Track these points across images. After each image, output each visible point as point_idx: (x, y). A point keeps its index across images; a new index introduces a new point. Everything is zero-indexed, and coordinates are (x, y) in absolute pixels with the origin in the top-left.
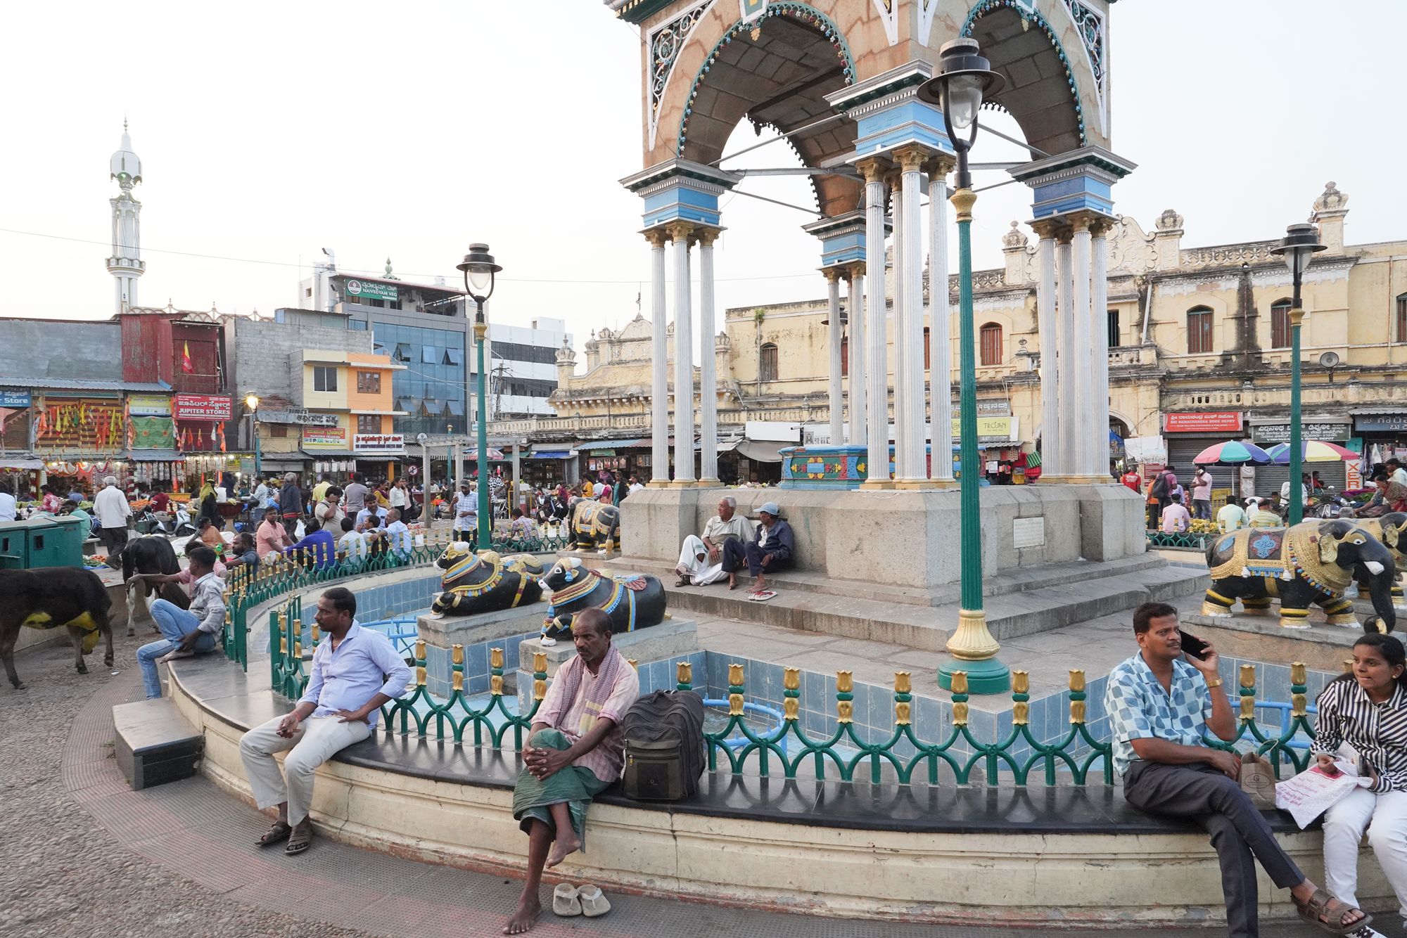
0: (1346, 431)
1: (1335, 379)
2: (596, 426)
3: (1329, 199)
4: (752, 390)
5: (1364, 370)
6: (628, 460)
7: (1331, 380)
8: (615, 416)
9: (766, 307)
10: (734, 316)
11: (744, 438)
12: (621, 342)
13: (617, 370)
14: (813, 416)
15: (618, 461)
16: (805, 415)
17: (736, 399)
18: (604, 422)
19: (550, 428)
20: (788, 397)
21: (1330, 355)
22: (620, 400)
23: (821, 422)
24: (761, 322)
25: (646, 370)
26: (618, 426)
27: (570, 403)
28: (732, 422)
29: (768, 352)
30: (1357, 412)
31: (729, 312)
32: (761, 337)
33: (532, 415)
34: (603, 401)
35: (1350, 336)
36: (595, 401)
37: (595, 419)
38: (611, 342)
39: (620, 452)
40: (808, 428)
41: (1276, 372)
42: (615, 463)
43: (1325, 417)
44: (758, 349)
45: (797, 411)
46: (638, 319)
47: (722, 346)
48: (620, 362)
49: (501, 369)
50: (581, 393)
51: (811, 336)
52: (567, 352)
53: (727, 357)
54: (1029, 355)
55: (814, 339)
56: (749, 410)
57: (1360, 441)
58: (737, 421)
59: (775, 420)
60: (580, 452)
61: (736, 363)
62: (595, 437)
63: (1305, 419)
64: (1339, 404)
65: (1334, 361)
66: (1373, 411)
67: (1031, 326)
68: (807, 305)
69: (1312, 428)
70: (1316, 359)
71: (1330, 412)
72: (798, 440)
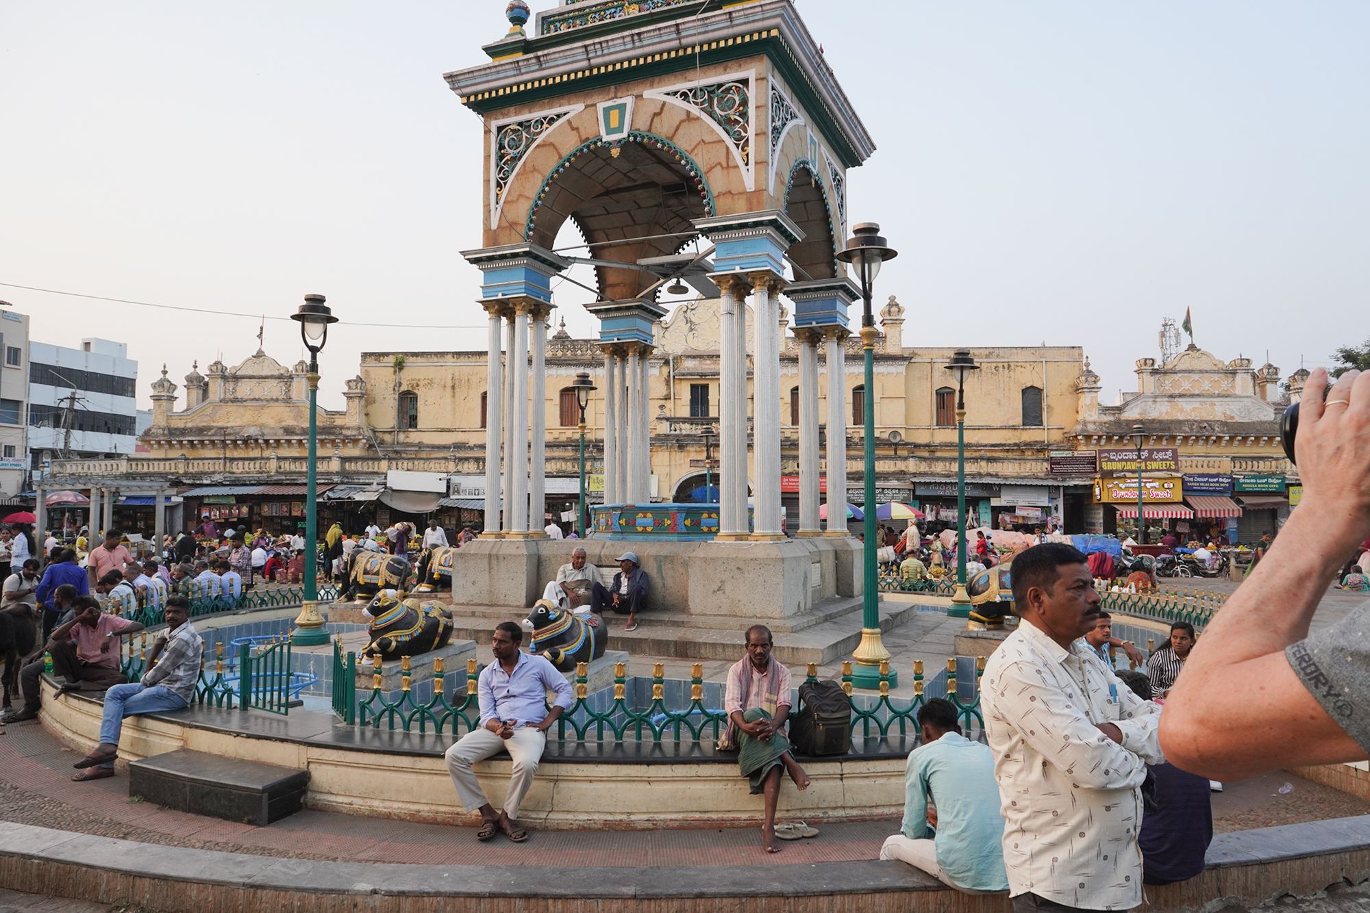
0: (909, 495)
1: (898, 452)
2: (206, 469)
3: (893, 309)
4: (388, 438)
5: (917, 446)
6: (251, 510)
7: (896, 453)
8: (232, 459)
9: (406, 354)
10: (371, 361)
11: (386, 488)
12: (236, 378)
13: (230, 409)
14: (459, 468)
15: (238, 509)
16: (451, 466)
17: (371, 446)
18: (219, 466)
19: (145, 470)
20: (428, 446)
21: (895, 433)
22: (234, 442)
23: (468, 474)
24: (401, 369)
25: (267, 411)
26: (235, 470)
27: (169, 443)
28: (371, 470)
29: (407, 401)
30: (916, 480)
31: (365, 355)
32: (400, 384)
33: (120, 456)
34: (213, 442)
35: (907, 417)
36: (202, 442)
37: (206, 462)
38: (224, 378)
39: (241, 499)
40: (455, 479)
41: (857, 444)
42: (235, 512)
43: (894, 483)
44: (397, 396)
45: (443, 462)
46: (260, 355)
47: (358, 391)
48: (235, 400)
49: (73, 399)
50: (183, 432)
51: (453, 387)
52: (166, 384)
53: (363, 402)
54: (667, 419)
55: (457, 390)
56: (390, 459)
57: (917, 502)
58: (376, 469)
59: (418, 470)
60: (185, 498)
61: (372, 409)
62: (205, 482)
63: (878, 484)
64: (903, 473)
65: (898, 439)
66: (927, 480)
67: (664, 392)
68: (450, 356)
69: (886, 491)
70: (885, 436)
71: (898, 480)
72: (444, 490)
